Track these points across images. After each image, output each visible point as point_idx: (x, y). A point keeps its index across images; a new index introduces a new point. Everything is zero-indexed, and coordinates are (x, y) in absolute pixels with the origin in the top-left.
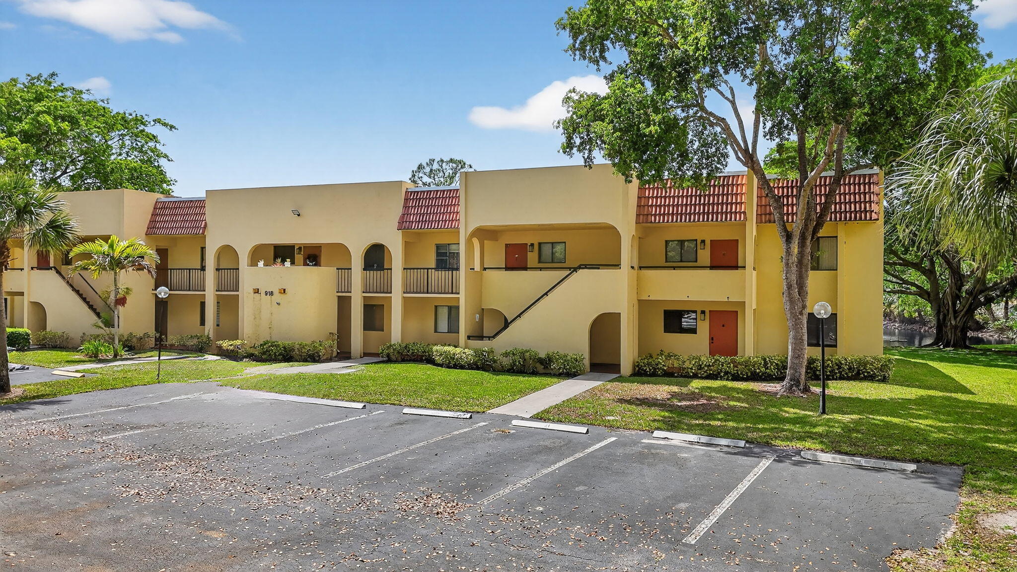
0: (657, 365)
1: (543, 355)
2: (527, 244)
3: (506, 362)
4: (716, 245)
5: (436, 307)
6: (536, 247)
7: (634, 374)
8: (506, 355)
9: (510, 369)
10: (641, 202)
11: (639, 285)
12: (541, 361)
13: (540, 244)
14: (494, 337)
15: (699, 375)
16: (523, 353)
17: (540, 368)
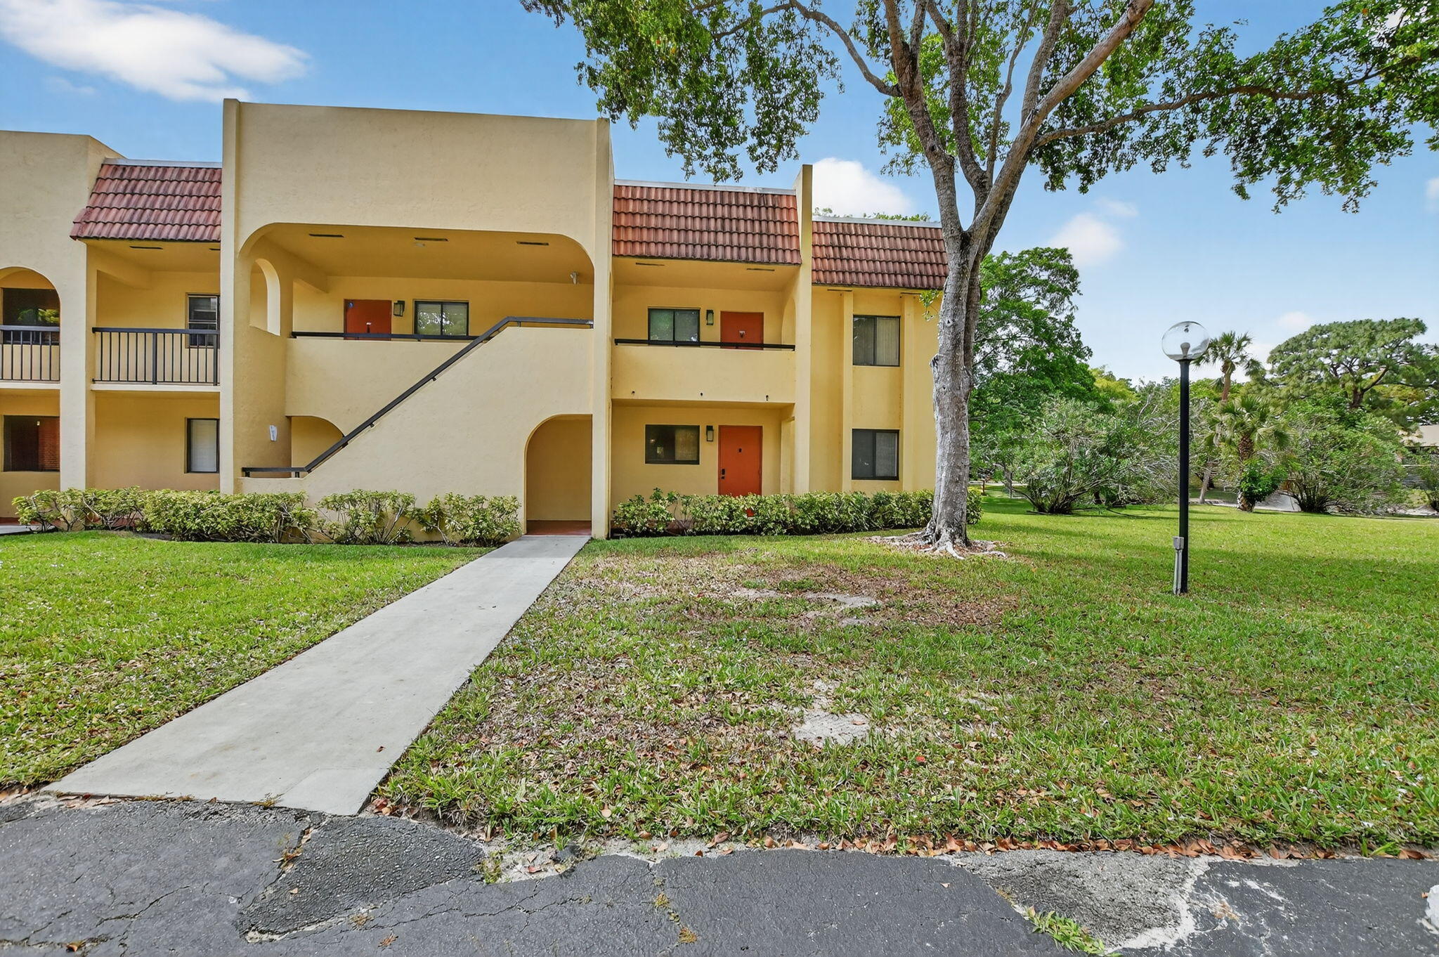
0: (656, 514)
1: (423, 503)
2: (390, 302)
3: (338, 520)
4: (729, 318)
5: (189, 421)
6: (410, 306)
7: (615, 532)
8: (336, 504)
9: (345, 537)
10: (620, 220)
11: (615, 372)
12: (420, 517)
13: (417, 303)
14: (309, 469)
15: (732, 529)
16: (378, 499)
17: (419, 532)
